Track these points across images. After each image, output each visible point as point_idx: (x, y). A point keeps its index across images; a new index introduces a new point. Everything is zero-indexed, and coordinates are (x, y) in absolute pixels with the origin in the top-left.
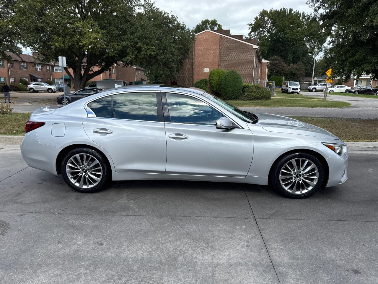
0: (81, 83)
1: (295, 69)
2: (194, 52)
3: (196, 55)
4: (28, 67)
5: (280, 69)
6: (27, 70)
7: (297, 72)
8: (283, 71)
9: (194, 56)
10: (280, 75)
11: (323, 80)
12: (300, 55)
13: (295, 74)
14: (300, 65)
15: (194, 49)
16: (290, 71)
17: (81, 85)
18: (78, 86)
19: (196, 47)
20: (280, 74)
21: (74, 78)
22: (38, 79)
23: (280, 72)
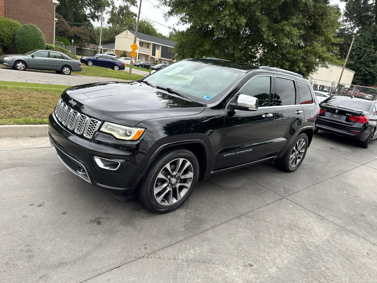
1: (79, 33)
5: (64, 29)
7: (82, 36)
8: (67, 33)
10: (64, 37)
11: (108, 49)
12: (81, 18)
13: (79, 38)
14: (84, 29)
16: (74, 34)
20: (64, 35)
23: (64, 33)
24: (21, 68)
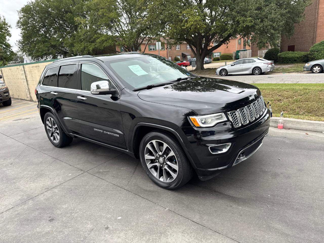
0: (200, 58)
2: (318, 11)
3: (320, 15)
4: (181, 47)
6: (180, 49)
9: (318, 16)
15: (318, 9)
17: (201, 60)
18: (199, 60)
19: (320, 6)
21: (196, 52)
22: (188, 56)
24: (316, 72)
